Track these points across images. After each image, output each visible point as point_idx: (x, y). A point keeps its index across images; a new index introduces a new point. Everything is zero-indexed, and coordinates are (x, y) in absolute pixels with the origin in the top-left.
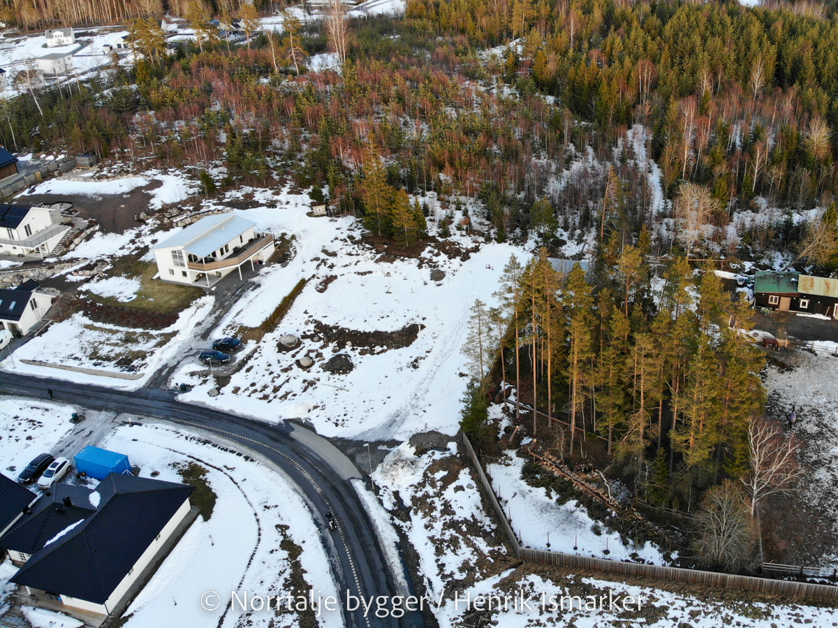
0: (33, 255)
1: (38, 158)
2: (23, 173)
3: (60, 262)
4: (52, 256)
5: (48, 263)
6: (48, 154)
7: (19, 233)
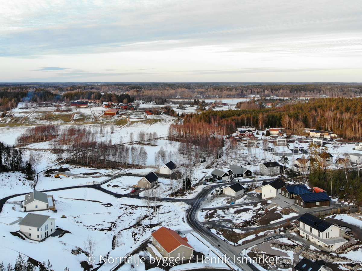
0: (326, 249)
1: (340, 202)
2: (332, 207)
3: (338, 257)
4: (335, 252)
5: (332, 255)
6: (345, 201)
7: (323, 235)
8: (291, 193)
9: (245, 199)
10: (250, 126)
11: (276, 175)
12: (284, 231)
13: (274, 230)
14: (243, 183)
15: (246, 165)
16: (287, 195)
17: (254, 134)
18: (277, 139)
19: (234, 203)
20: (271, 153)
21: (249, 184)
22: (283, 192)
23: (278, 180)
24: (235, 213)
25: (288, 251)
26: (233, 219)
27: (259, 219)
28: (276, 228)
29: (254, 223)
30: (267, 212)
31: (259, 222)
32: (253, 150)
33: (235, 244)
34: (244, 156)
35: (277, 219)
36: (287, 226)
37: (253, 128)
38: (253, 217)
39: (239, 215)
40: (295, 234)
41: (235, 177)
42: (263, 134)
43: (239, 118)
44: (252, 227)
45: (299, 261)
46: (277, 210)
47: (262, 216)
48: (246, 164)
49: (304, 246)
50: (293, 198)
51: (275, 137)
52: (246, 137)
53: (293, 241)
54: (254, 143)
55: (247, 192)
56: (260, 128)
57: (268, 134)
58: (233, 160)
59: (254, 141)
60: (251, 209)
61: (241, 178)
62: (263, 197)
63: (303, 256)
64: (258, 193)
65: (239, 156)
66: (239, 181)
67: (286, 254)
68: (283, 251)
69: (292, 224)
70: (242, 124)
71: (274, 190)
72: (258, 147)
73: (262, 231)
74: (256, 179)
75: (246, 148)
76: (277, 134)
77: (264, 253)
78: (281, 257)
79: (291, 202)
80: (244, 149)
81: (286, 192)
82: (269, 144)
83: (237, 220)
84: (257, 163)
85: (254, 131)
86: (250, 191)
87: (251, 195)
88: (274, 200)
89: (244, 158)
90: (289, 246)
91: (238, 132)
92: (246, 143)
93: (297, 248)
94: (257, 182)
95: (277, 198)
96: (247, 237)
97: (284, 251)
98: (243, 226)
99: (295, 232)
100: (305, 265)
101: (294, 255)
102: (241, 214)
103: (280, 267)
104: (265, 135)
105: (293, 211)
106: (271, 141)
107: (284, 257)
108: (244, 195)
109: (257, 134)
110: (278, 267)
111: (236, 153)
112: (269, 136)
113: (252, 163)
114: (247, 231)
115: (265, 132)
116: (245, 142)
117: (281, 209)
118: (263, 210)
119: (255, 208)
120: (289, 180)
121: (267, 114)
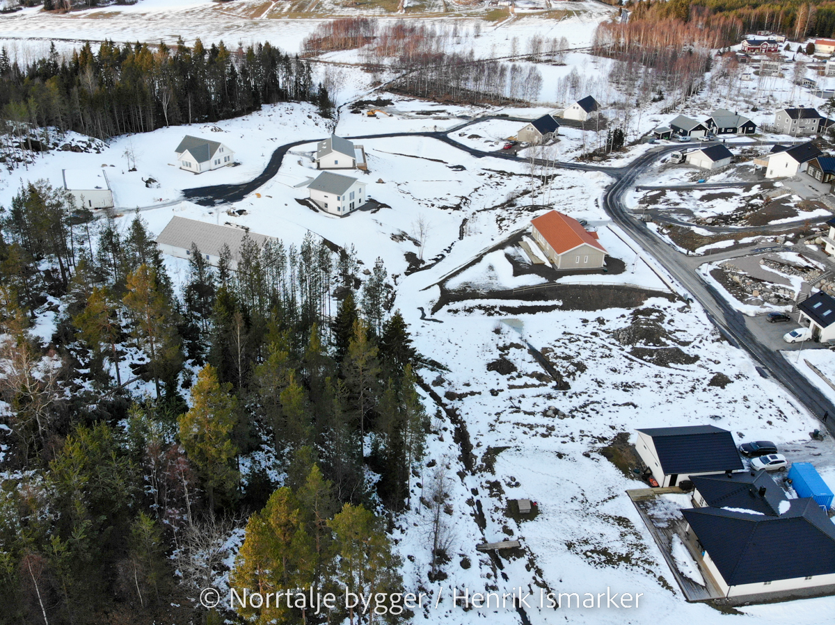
8: (827, 172)
9: (729, 176)
10: (775, 32)
11: (808, 136)
12: (794, 240)
13: (774, 237)
14: (733, 146)
15: (747, 112)
16: (819, 175)
17: (779, 48)
18: (829, 63)
19: (704, 181)
20: (808, 90)
21: (744, 147)
22: (811, 169)
23: (808, 144)
24: (702, 199)
25: (793, 276)
26: (696, 209)
27: (748, 214)
28: (779, 233)
29: (736, 221)
30: (768, 202)
31: (747, 219)
32: (770, 83)
33: (690, 253)
34: (749, 94)
35: (785, 217)
36: (804, 231)
37: (781, 35)
38: (738, 209)
39: (710, 203)
40: (814, 248)
41: (720, 132)
42: (800, 50)
43: (754, 12)
44: (730, 227)
45: (810, 296)
46: (789, 202)
47: (757, 209)
48: (749, 110)
49: (826, 271)
50: (828, 182)
51: (825, 58)
52: (761, 54)
53: (806, 260)
54: (776, 67)
55: (736, 162)
56: (796, 36)
57: (811, 50)
58: (722, 99)
59: (776, 63)
60: (737, 195)
61: (732, 135)
62: (768, 175)
63: (820, 288)
64: (760, 166)
65: (736, 93)
66: (726, 141)
67: (787, 281)
68: (782, 274)
69: (814, 229)
70: (758, 26)
71: (794, 163)
72: (782, 76)
73: (749, 236)
74: (761, 139)
75: (757, 77)
76: (831, 53)
77: (743, 273)
78: (776, 285)
79: (824, 189)
80: (751, 80)
81: (816, 168)
82: (806, 71)
83: (702, 211)
84: (774, 109)
85: (781, 42)
86: (744, 160)
87: (743, 170)
88: (789, 183)
89: (747, 96)
90: (797, 267)
91: (745, 43)
92: (758, 68)
93: (811, 273)
94: (763, 146)
95: (795, 179)
96: (716, 244)
97: (785, 275)
98: (713, 223)
99: (815, 244)
100: (819, 304)
101: (802, 284)
102: (713, 202)
103: (769, 302)
104: (803, 53)
105: (822, 206)
106: (813, 65)
107: (782, 286)
108: (728, 168)
109: (788, 48)
110: (765, 301)
111: (730, 86)
112: (812, 56)
113: (762, 107)
114: (718, 232)
115: (804, 46)
116: (756, 65)
117: (800, 199)
118: (761, 198)
119: (746, 194)
120: (830, 147)
121: (818, 7)
